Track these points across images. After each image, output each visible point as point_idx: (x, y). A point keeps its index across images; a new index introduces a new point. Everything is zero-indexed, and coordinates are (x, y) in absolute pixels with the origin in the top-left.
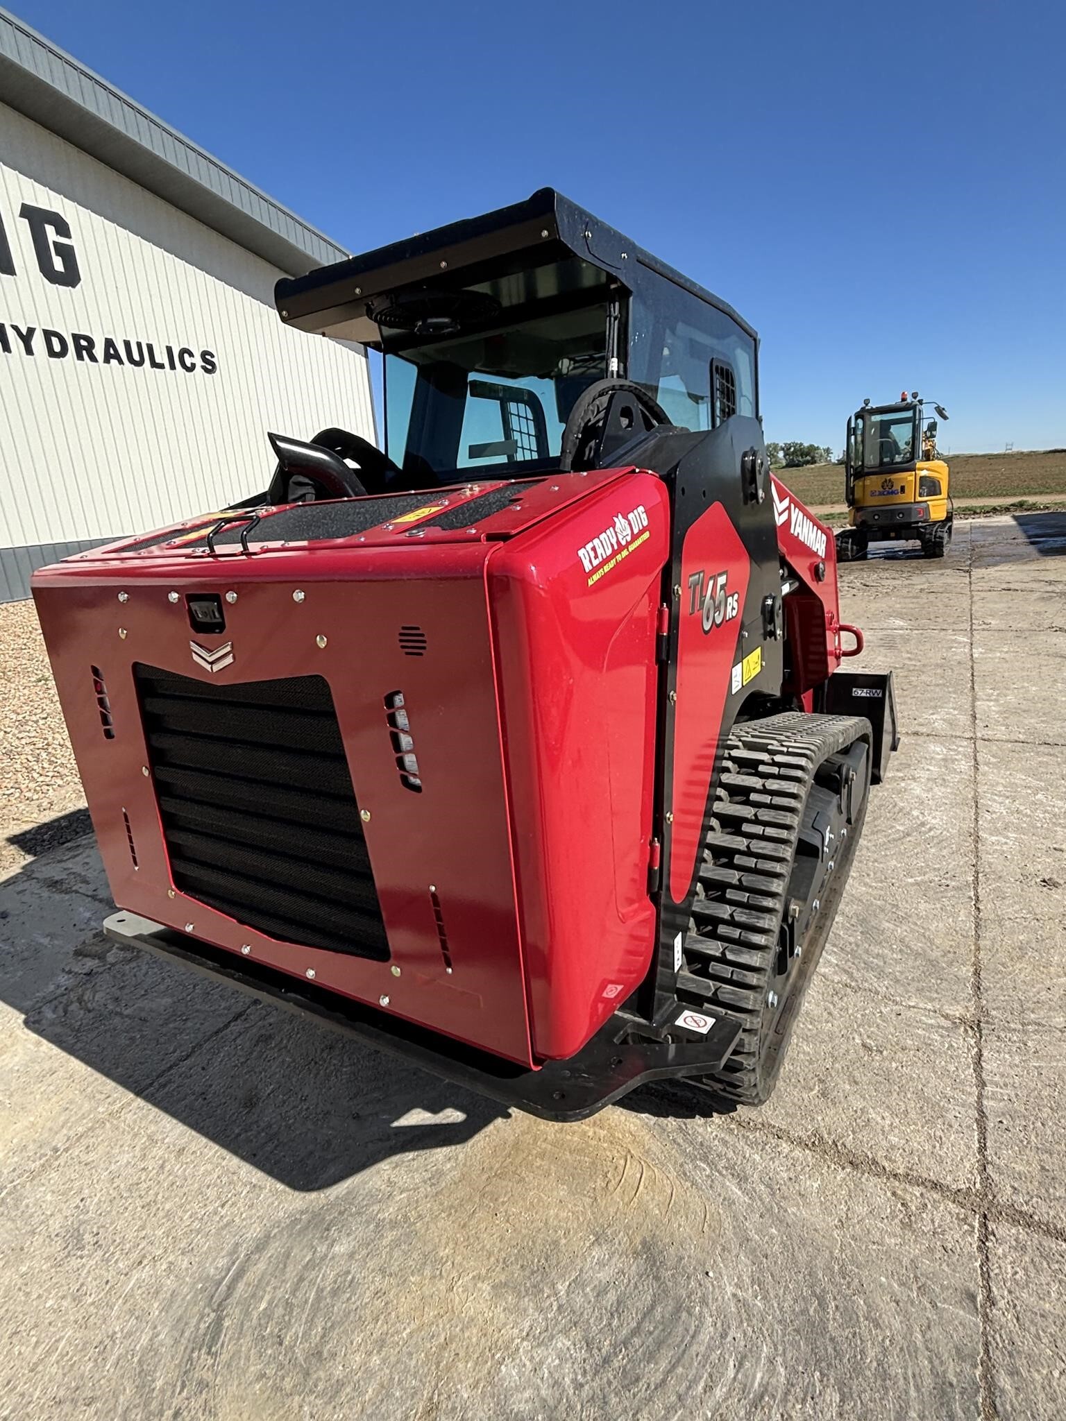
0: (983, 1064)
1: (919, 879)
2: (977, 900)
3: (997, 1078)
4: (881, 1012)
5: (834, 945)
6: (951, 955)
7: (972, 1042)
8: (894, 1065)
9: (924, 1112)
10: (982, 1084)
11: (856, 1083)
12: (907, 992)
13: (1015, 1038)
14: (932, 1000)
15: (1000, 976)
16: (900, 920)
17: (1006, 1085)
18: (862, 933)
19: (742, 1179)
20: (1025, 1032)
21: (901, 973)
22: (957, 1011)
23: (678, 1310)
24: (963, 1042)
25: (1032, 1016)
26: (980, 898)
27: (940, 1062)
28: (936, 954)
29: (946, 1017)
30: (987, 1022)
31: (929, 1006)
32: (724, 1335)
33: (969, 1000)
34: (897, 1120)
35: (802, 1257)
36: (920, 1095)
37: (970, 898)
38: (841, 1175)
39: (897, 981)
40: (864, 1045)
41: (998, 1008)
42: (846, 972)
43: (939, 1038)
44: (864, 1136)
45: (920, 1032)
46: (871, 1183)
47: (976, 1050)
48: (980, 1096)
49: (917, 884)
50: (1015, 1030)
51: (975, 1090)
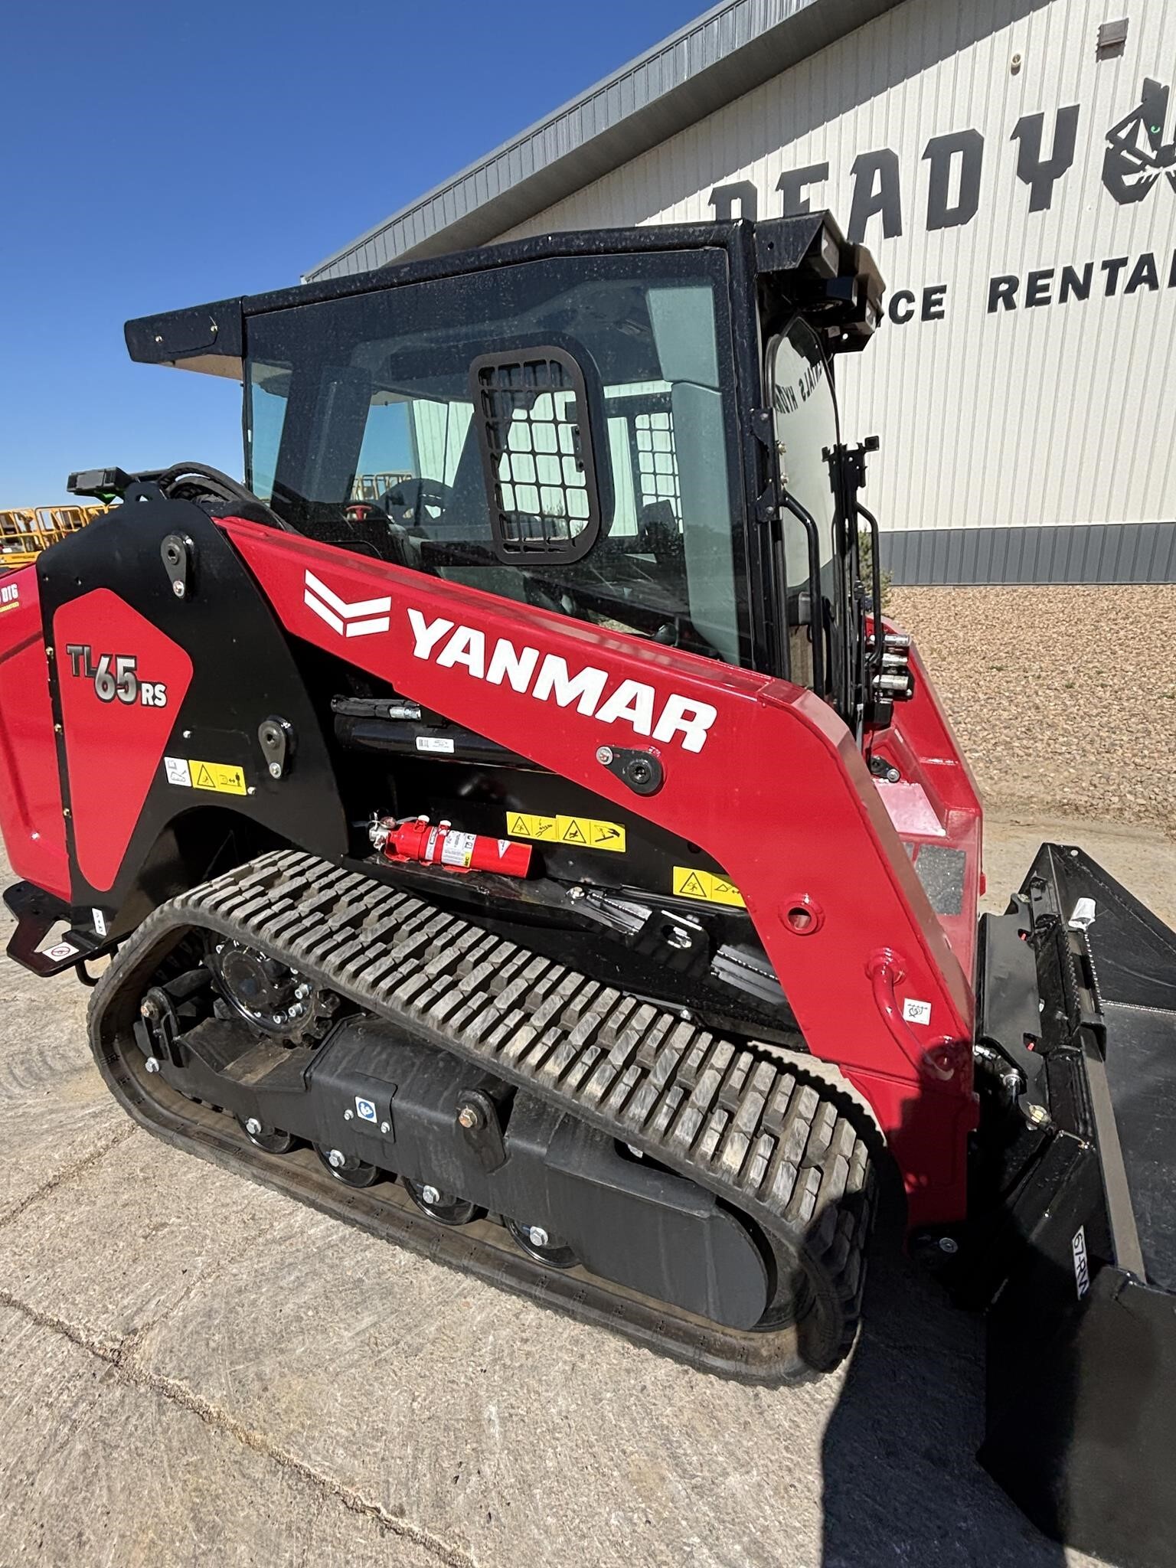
0: (61, 1335)
1: (496, 1430)
2: (387, 1526)
3: (34, 1341)
4: (200, 1254)
5: (343, 1239)
6: (256, 1386)
7: (95, 1339)
8: (121, 1244)
9: (54, 1250)
10: (39, 1322)
11: (125, 1205)
12: (215, 1296)
13: (65, 1397)
14: (185, 1321)
15: (175, 1444)
16: (370, 1346)
17: (20, 1346)
18: (361, 1280)
19: (94, 1115)
20: (64, 1419)
21: (254, 1303)
22: (149, 1345)
23: (41, 1079)
24: (102, 1330)
25: (79, 1447)
26: (390, 1535)
27: (94, 1292)
28: (268, 1367)
29: (149, 1327)
30: (110, 1375)
31: (177, 1313)
32: (10, 1097)
33: (157, 1371)
34: (63, 1226)
35: (17, 1139)
36: (74, 1255)
37: (401, 1512)
38: (51, 1173)
39: (240, 1291)
40: (164, 1225)
41: (122, 1402)
42: (284, 1239)
43: (125, 1302)
44: (71, 1196)
45: (147, 1285)
46: (29, 1190)
47: (84, 1340)
48: (28, 1312)
49: (477, 1422)
50: (76, 1404)
51: (38, 1310)
